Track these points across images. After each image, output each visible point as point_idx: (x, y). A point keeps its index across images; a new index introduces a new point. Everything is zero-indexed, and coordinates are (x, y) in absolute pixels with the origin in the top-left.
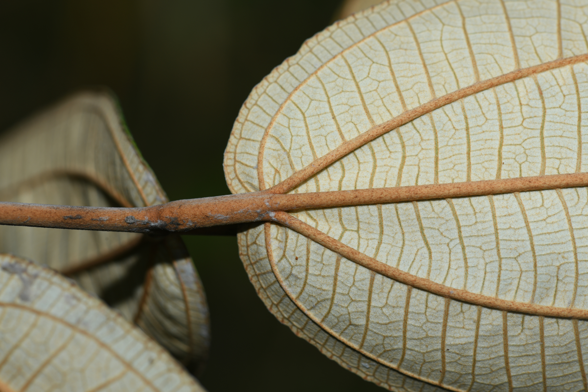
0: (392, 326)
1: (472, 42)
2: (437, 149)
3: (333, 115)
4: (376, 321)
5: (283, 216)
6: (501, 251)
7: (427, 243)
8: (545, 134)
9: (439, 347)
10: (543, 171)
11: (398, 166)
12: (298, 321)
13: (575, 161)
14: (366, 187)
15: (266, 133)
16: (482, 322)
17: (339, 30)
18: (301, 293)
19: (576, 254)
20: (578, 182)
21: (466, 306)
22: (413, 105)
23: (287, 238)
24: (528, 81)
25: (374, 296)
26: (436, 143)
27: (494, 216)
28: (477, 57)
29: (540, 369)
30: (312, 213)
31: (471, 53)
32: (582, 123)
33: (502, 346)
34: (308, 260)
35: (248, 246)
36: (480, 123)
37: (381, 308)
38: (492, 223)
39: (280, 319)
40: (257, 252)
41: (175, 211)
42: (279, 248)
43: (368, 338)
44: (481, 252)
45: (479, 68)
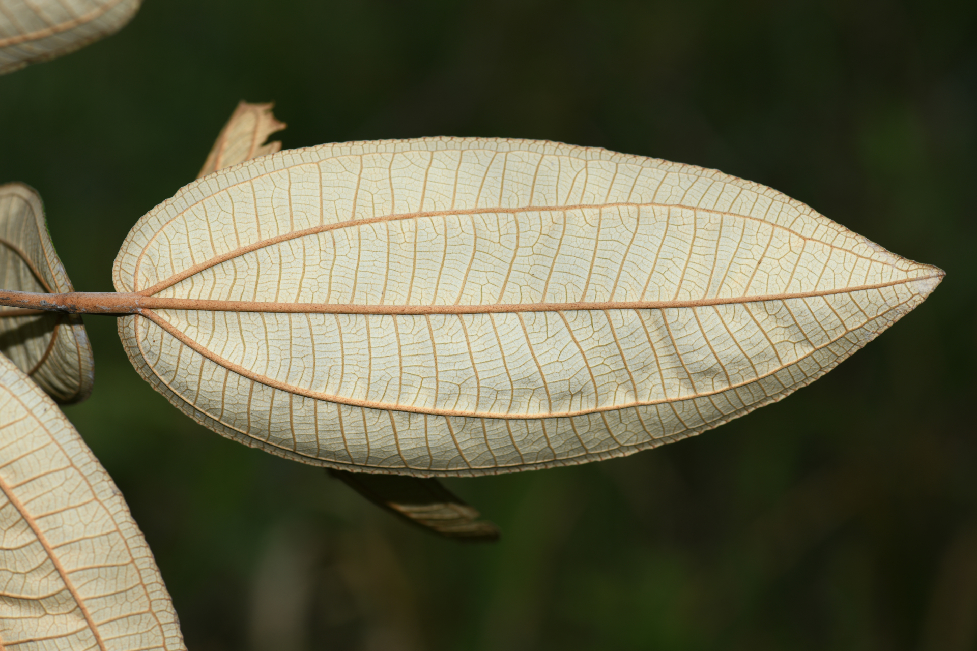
0: (214, 394)
1: (292, 202)
2: (258, 275)
3: (189, 245)
4: (204, 389)
5: (147, 312)
6: (293, 352)
7: (243, 341)
8: (333, 273)
9: (246, 411)
10: (328, 300)
11: (230, 285)
12: (154, 380)
13: (350, 295)
14: (206, 298)
15: (143, 252)
16: (275, 398)
17: (205, 182)
18: (156, 364)
19: (343, 360)
20: (349, 311)
21: (265, 387)
22: (245, 244)
23: (149, 326)
24: (327, 234)
25: (203, 373)
26: (258, 272)
27: (290, 327)
28: (294, 213)
29: (314, 433)
30: (167, 311)
31: (291, 210)
32: (359, 269)
33: (288, 415)
34: (161, 343)
35: (123, 328)
36: (290, 261)
37: (208, 381)
38: (289, 332)
39: (143, 377)
40: (129, 333)
41: (74, 300)
42: (143, 332)
43: (199, 399)
44: (279, 351)
45: (294, 222)
